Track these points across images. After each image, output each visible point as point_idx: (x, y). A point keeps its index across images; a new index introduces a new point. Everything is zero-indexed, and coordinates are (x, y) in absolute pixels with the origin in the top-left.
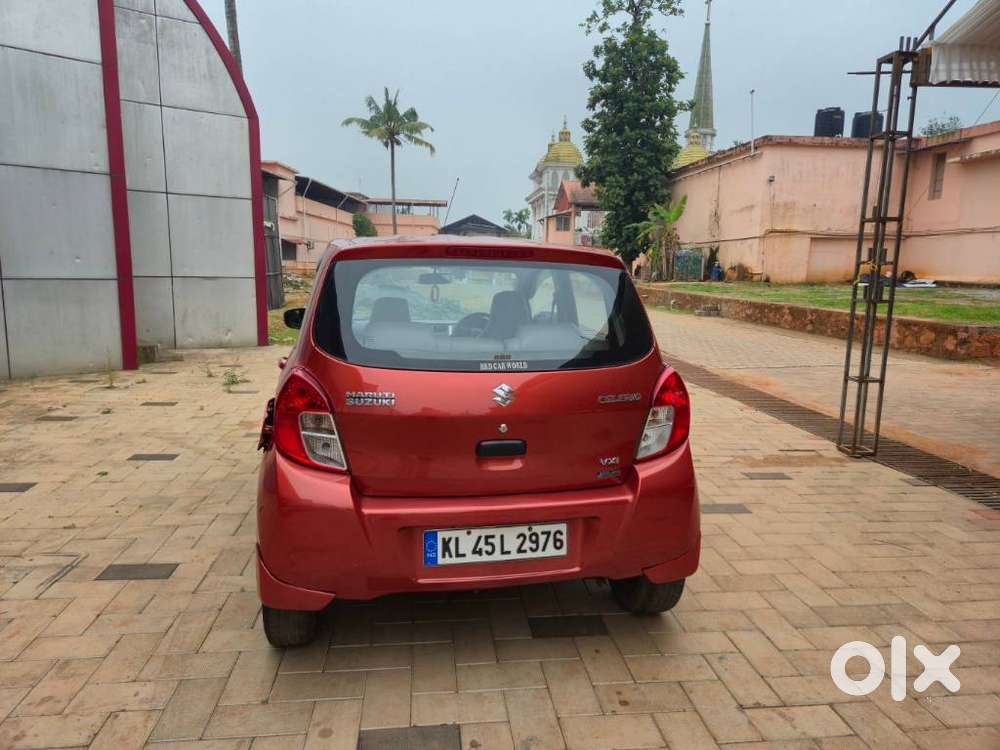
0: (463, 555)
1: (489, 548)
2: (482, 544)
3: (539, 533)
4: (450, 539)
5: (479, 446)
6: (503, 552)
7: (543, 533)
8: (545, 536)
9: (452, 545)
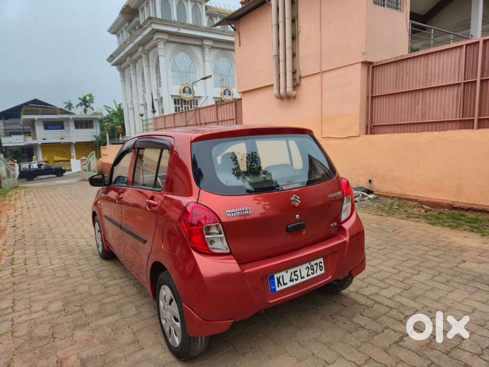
0: (286, 284)
1: (296, 277)
2: (293, 276)
3: (313, 265)
4: (280, 277)
5: (287, 228)
6: (302, 278)
7: (315, 264)
8: (316, 266)
9: (281, 280)
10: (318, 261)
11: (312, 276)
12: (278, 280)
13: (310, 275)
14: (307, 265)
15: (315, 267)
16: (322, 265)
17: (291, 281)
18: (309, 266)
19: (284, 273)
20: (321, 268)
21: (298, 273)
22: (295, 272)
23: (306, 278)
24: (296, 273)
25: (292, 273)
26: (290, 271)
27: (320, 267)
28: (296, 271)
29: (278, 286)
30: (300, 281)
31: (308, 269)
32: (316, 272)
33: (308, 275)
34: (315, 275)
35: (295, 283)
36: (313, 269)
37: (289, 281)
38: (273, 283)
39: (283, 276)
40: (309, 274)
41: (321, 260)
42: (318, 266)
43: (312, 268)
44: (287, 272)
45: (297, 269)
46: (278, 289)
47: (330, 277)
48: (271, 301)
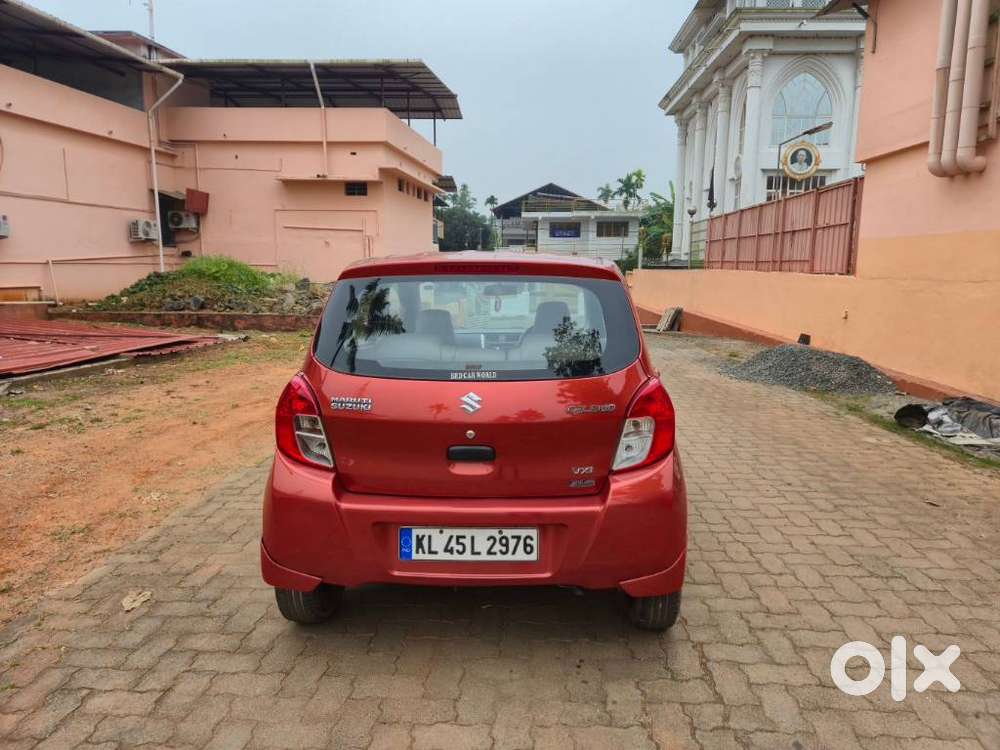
0: (436, 553)
1: (460, 548)
2: (453, 543)
3: (509, 537)
4: (423, 536)
5: (448, 451)
6: (473, 553)
7: (513, 537)
8: (515, 540)
9: (425, 542)
10: (523, 533)
11: (499, 557)
12: (420, 540)
13: (495, 553)
14: (494, 532)
15: (512, 543)
16: (534, 543)
17: (446, 550)
18: (498, 537)
19: (434, 532)
20: (528, 549)
21: (467, 542)
22: (458, 538)
23: (484, 557)
24: (461, 540)
25: (451, 537)
26: (448, 532)
27: (526, 545)
28: (464, 537)
29: (417, 552)
30: (468, 556)
31: (492, 541)
32: (514, 553)
33: (489, 552)
34: (509, 557)
35: (456, 557)
36: (507, 545)
37: (443, 547)
38: (408, 543)
39: (430, 537)
40: (493, 551)
41: (534, 533)
42: (522, 541)
43: (504, 541)
44: (441, 532)
45: (468, 533)
46: (415, 556)
47: (548, 575)
48: (396, 573)
